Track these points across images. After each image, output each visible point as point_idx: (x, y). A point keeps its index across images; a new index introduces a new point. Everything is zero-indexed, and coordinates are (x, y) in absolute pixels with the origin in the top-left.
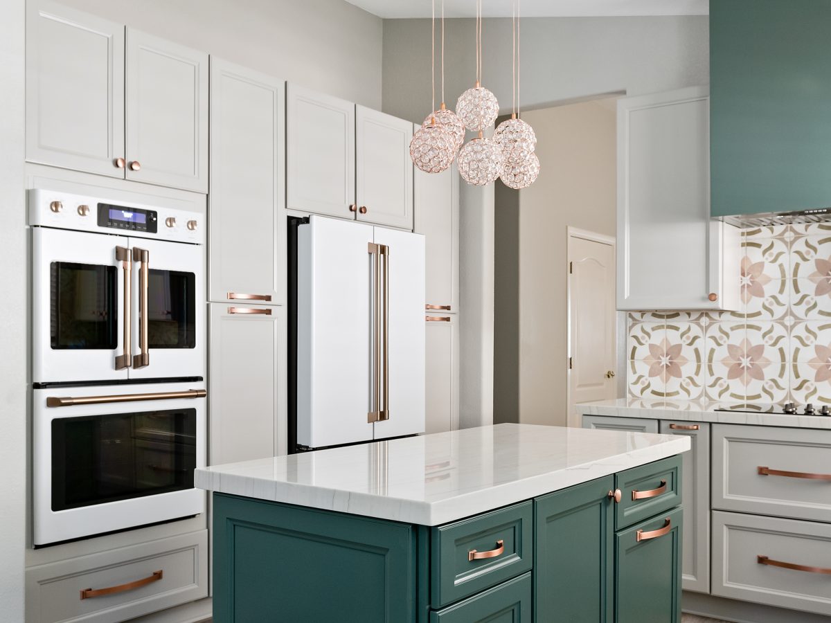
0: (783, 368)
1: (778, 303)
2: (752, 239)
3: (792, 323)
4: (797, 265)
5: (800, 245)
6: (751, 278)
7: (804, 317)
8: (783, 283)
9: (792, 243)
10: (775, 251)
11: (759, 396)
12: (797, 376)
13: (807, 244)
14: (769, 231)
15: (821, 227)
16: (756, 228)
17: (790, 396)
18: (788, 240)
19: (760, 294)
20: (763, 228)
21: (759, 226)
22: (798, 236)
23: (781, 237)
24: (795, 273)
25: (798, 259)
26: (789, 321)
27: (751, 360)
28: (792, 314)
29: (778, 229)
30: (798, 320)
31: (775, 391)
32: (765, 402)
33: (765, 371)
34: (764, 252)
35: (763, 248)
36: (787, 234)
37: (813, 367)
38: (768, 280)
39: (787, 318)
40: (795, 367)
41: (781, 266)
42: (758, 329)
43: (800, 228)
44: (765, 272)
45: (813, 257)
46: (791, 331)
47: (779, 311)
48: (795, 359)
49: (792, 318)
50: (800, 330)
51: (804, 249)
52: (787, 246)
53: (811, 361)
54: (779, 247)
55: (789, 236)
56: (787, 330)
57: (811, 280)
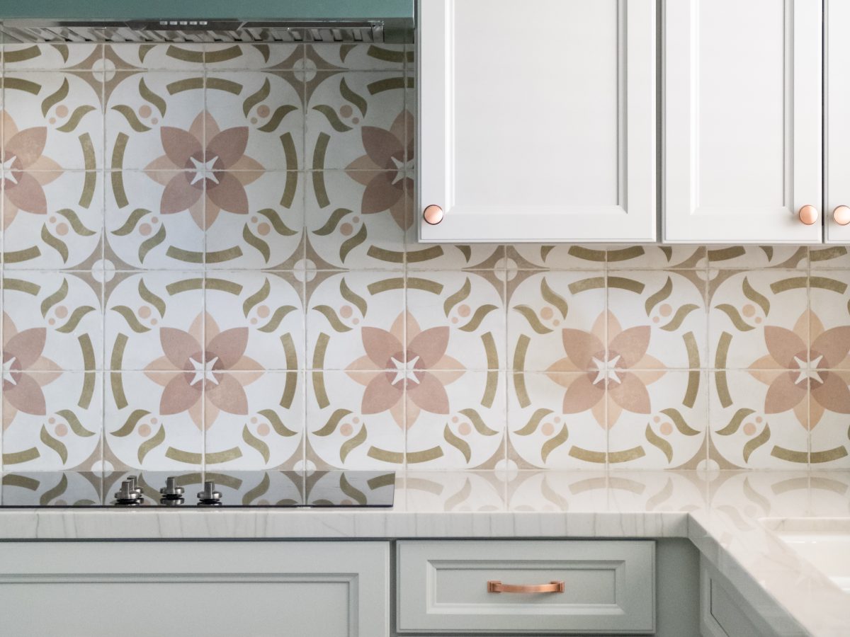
0: (89, 383)
1: (79, 228)
2: (18, 69)
3: (110, 276)
4: (122, 140)
5: (127, 93)
6: (14, 166)
7: (136, 263)
8: (90, 182)
9: (111, 86)
10: (71, 103)
11: (32, 454)
12: (121, 402)
13: (144, 91)
14: (57, 54)
15: (174, 53)
16: (27, 45)
17: (104, 451)
18: (100, 78)
19: (36, 203)
20: (44, 47)
21: (33, 39)
22: (124, 71)
23: (84, 70)
24: (118, 159)
25: (123, 125)
26: (104, 269)
27: (16, 365)
28: (111, 256)
29: (80, 51)
30: (123, 270)
31: (70, 439)
32: (47, 465)
33: (47, 391)
34: (46, 105)
35: (46, 92)
36: (99, 65)
37: (155, 378)
38: (56, 172)
39: (99, 265)
40: (117, 381)
41: (85, 139)
42: (33, 289)
43: (128, 52)
44: (48, 152)
45: (156, 121)
46: (107, 295)
47: (81, 248)
48: (117, 362)
49: (110, 265)
50: (126, 294)
51: (136, 102)
52: (99, 93)
53: (152, 366)
54: (81, 93)
55: (104, 69)
56: (98, 293)
57: (154, 176)
